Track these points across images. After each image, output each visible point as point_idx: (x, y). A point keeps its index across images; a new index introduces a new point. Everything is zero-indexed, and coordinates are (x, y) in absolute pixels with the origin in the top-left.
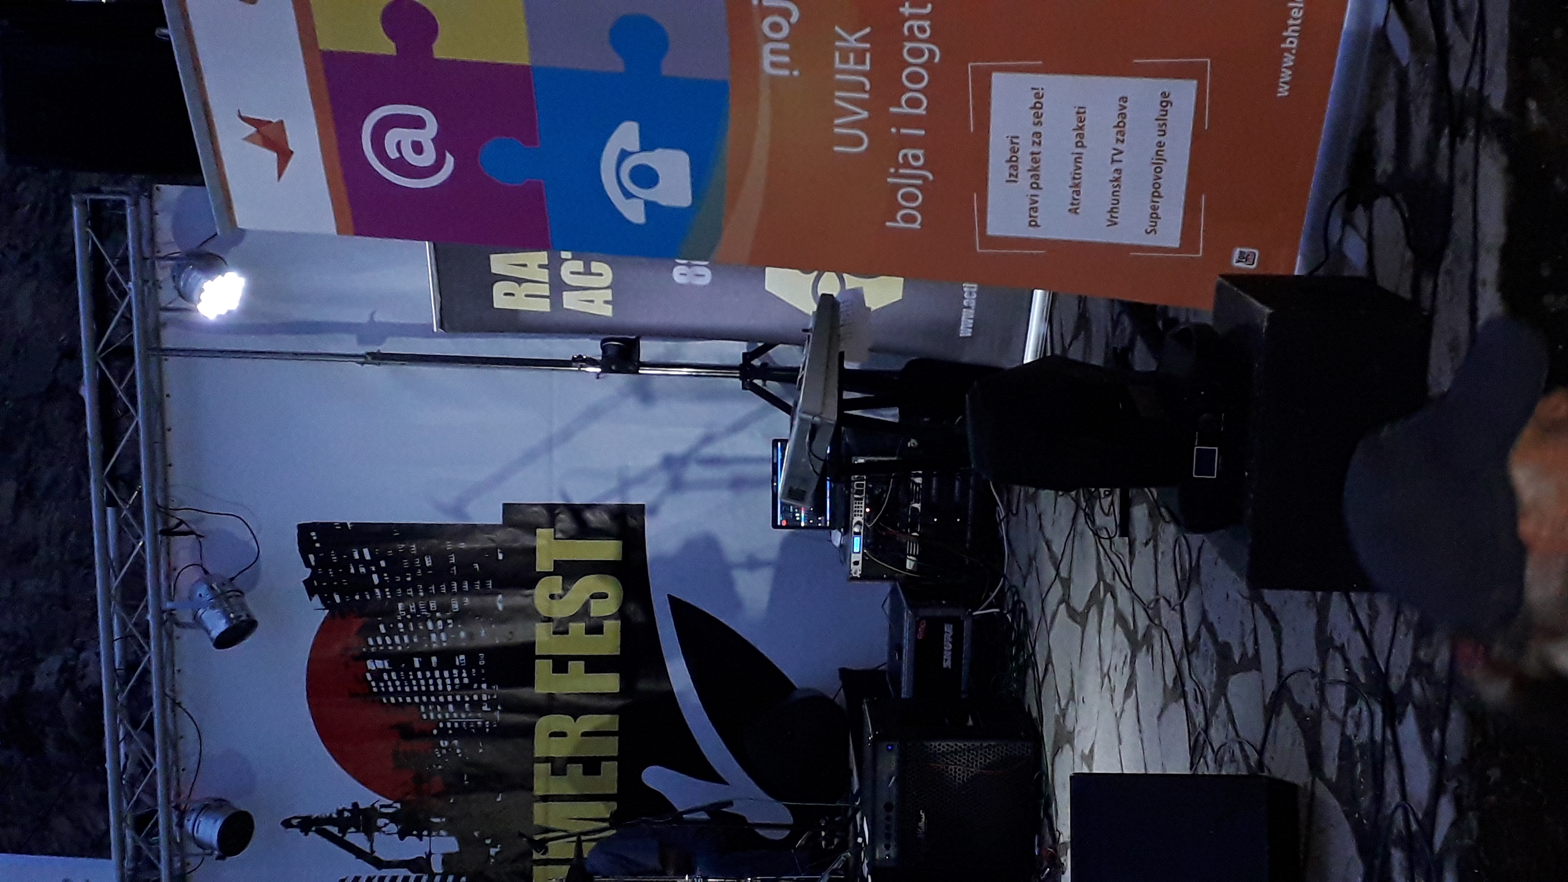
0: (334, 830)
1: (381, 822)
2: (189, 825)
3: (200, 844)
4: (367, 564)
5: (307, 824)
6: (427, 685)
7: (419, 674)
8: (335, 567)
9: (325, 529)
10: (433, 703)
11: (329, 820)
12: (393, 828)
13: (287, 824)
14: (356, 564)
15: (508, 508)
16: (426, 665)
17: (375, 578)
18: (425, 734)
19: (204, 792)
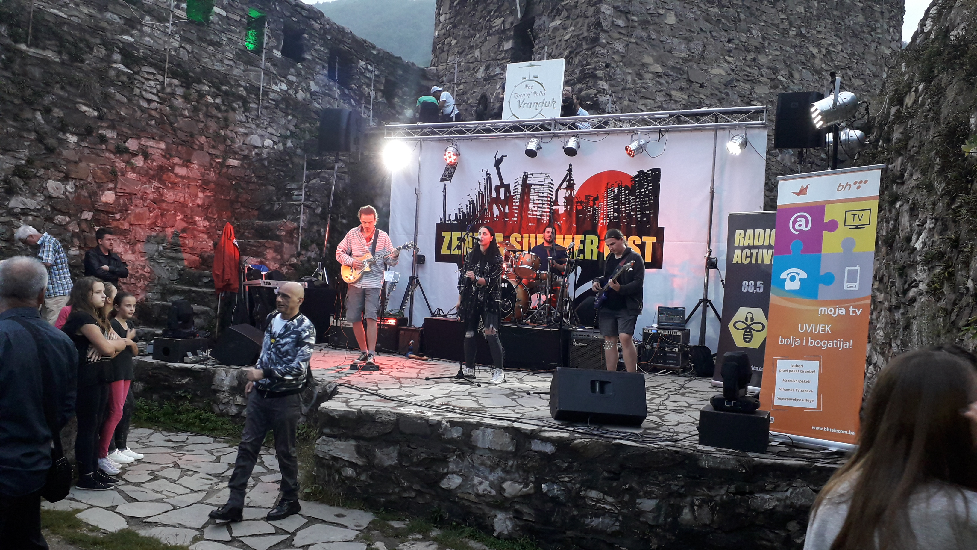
0: (568, 178)
1: (569, 191)
2: (573, 138)
3: (567, 142)
4: (647, 188)
5: (570, 171)
6: (609, 205)
7: (612, 203)
8: (647, 179)
9: (659, 176)
10: (604, 206)
11: (571, 177)
12: (567, 195)
13: (570, 165)
14: (647, 185)
15: (663, 229)
16: (615, 204)
17: (642, 190)
18: (594, 204)
19: (582, 142)
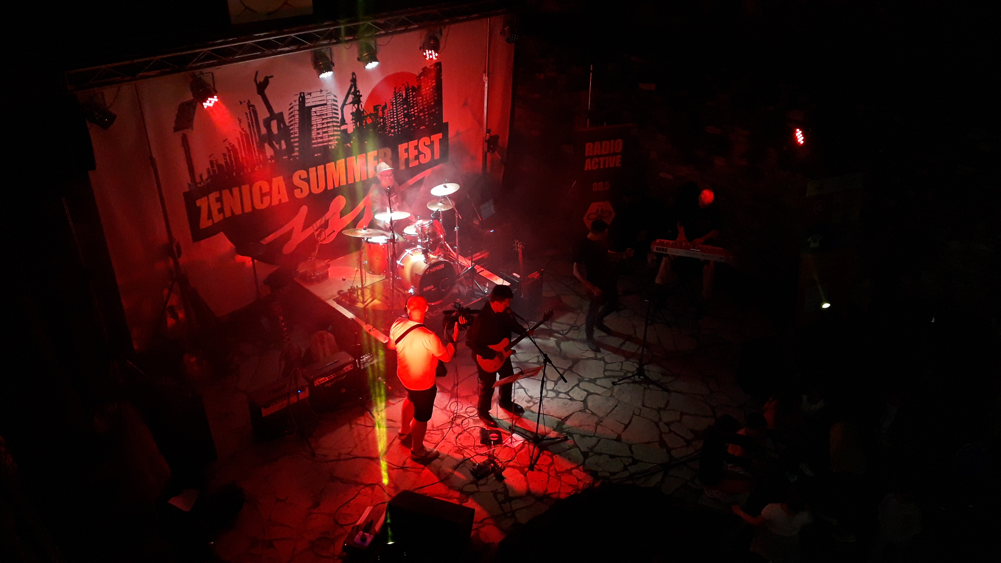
0: (353, 90)
1: (356, 105)
4: (431, 85)
5: (354, 81)
6: (399, 111)
7: (402, 108)
8: (431, 75)
10: (393, 114)
11: (356, 88)
12: (354, 110)
13: (354, 74)
14: (432, 82)
15: (447, 124)
18: (383, 113)
